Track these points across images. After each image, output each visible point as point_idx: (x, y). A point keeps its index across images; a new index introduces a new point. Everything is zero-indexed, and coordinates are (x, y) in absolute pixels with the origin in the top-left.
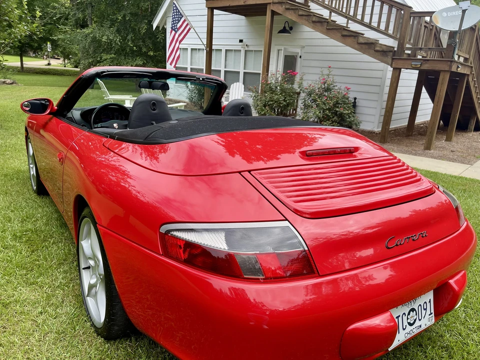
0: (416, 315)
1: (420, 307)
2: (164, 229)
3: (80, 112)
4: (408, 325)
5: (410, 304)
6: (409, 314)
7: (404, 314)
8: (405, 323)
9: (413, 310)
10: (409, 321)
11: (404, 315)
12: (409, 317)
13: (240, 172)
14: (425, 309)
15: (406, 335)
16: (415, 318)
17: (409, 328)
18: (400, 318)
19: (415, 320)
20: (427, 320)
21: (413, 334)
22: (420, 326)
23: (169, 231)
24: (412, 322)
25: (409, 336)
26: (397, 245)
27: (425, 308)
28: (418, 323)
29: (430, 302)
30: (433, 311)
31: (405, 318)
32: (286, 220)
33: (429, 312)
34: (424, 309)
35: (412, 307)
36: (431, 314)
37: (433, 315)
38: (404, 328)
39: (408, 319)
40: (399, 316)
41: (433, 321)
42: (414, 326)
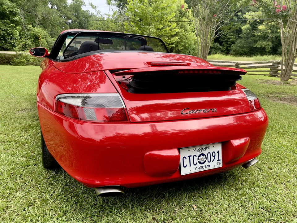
0: (206, 158)
1: (209, 154)
4: (198, 163)
5: (200, 150)
6: (199, 156)
7: (195, 155)
8: (196, 161)
9: (203, 155)
10: (199, 161)
11: (195, 157)
12: (199, 158)
15: (197, 169)
16: (205, 160)
17: (199, 165)
18: (192, 158)
19: (205, 162)
20: (216, 164)
21: (202, 170)
22: (209, 166)
23: (59, 99)
24: (202, 162)
25: (199, 170)
26: (190, 113)
27: (214, 155)
28: (207, 163)
29: (218, 152)
30: (221, 158)
31: (196, 159)
32: (118, 93)
33: (217, 158)
35: (202, 153)
36: (219, 160)
37: (221, 161)
38: (195, 164)
39: (198, 159)
40: (191, 156)
41: (221, 165)
42: (204, 165)
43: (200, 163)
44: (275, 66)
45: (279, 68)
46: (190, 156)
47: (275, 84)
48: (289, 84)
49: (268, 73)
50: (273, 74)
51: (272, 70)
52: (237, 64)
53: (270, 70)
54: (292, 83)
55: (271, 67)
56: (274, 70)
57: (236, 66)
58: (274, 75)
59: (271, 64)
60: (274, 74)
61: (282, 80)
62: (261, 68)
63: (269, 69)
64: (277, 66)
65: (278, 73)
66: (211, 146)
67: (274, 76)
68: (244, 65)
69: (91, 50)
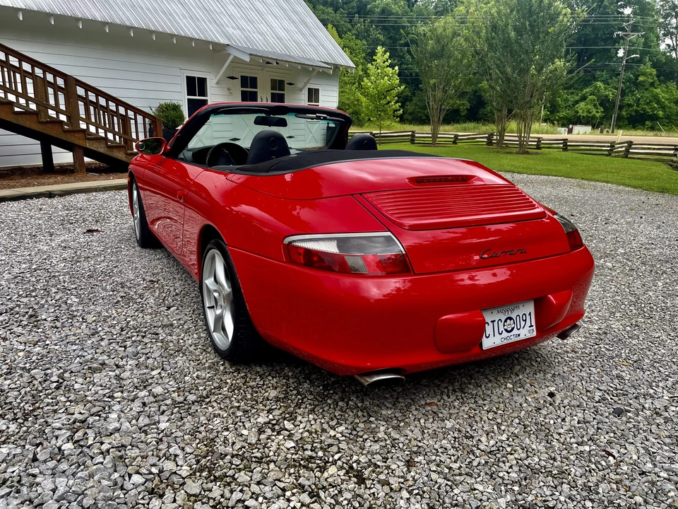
0: (514, 323)
1: (518, 317)
2: (287, 240)
4: (504, 331)
5: (507, 312)
6: (506, 321)
7: (500, 320)
8: (501, 328)
9: (510, 318)
10: (506, 327)
11: (500, 322)
12: (506, 324)
13: (352, 195)
14: (525, 321)
15: (503, 340)
16: (512, 326)
17: (505, 334)
18: (496, 323)
19: (513, 329)
20: (526, 331)
21: (510, 341)
22: (519, 335)
23: (290, 243)
24: (509, 329)
25: (506, 342)
28: (515, 332)
29: (530, 314)
30: (533, 323)
31: (501, 324)
32: (389, 231)
33: (528, 323)
34: (523, 320)
35: (508, 316)
36: (532, 326)
37: (534, 328)
38: (500, 332)
39: (504, 325)
40: (495, 321)
41: (535, 334)
42: (512, 334)
43: (506, 330)
46: (493, 322)
66: (521, 306)
69: (273, 147)
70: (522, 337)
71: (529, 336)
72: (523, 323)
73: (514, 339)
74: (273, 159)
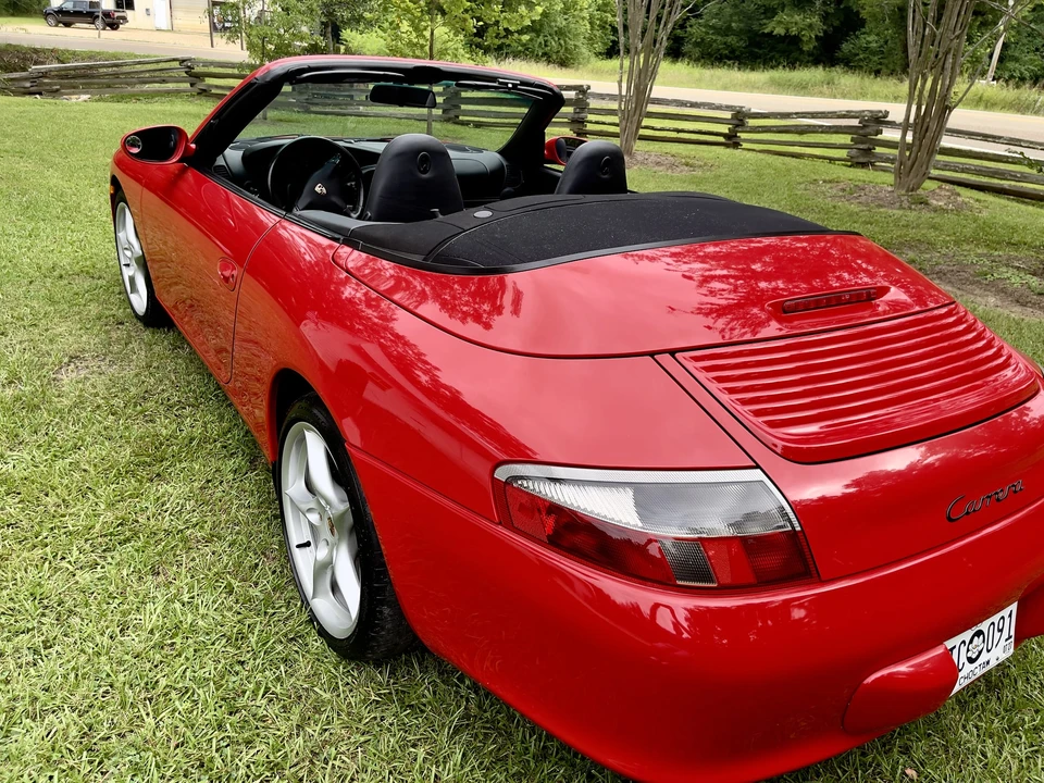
0: (984, 641)
1: (992, 627)
2: (502, 474)
3: (241, 153)
4: (966, 662)
7: (964, 642)
8: (963, 659)
10: (969, 655)
11: (962, 645)
12: (970, 647)
13: (652, 354)
14: (1001, 631)
15: (962, 680)
16: (980, 648)
17: (968, 667)
18: (955, 652)
19: (980, 653)
20: (1000, 650)
21: (974, 678)
22: (988, 663)
24: (974, 657)
25: (966, 683)
26: (968, 513)
27: (1001, 627)
28: (984, 658)
29: (1010, 616)
30: (1012, 633)
31: (964, 649)
32: (757, 466)
33: (1005, 635)
34: (999, 631)
35: (977, 629)
36: (1010, 637)
37: (1012, 639)
38: (960, 667)
39: (968, 650)
40: (955, 647)
41: (1010, 652)
42: (976, 664)
43: (971, 660)
44: (868, 130)
45: (879, 137)
46: (951, 650)
47: (881, 203)
48: (927, 204)
49: (843, 153)
50: (858, 157)
51: (856, 143)
52: (739, 112)
53: (849, 142)
54: (935, 202)
55: (854, 130)
56: (862, 143)
57: (736, 122)
58: (862, 160)
59: (855, 122)
60: (864, 156)
61: (898, 185)
62: (822, 132)
63: (846, 139)
64: (875, 128)
65: (874, 155)
67: (863, 165)
68: (765, 118)
69: (425, 172)
70: (993, 663)
71: (1003, 657)
72: (997, 635)
73: (979, 673)
74: (434, 216)
